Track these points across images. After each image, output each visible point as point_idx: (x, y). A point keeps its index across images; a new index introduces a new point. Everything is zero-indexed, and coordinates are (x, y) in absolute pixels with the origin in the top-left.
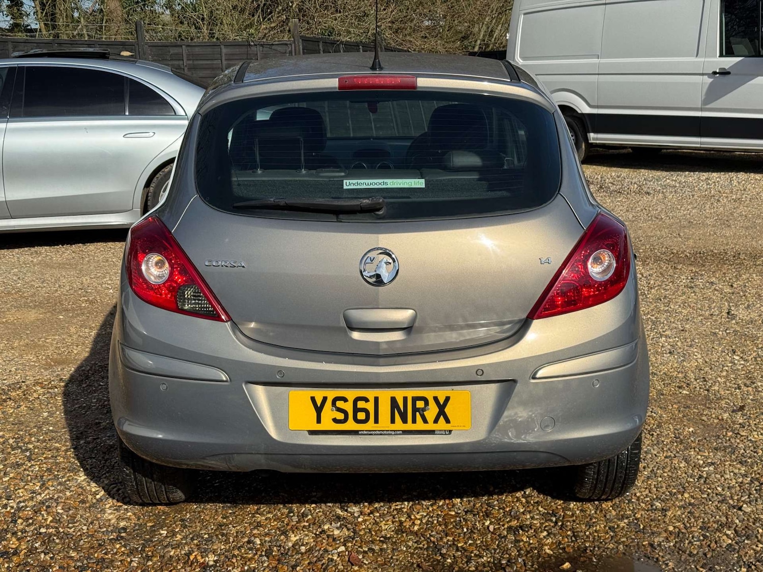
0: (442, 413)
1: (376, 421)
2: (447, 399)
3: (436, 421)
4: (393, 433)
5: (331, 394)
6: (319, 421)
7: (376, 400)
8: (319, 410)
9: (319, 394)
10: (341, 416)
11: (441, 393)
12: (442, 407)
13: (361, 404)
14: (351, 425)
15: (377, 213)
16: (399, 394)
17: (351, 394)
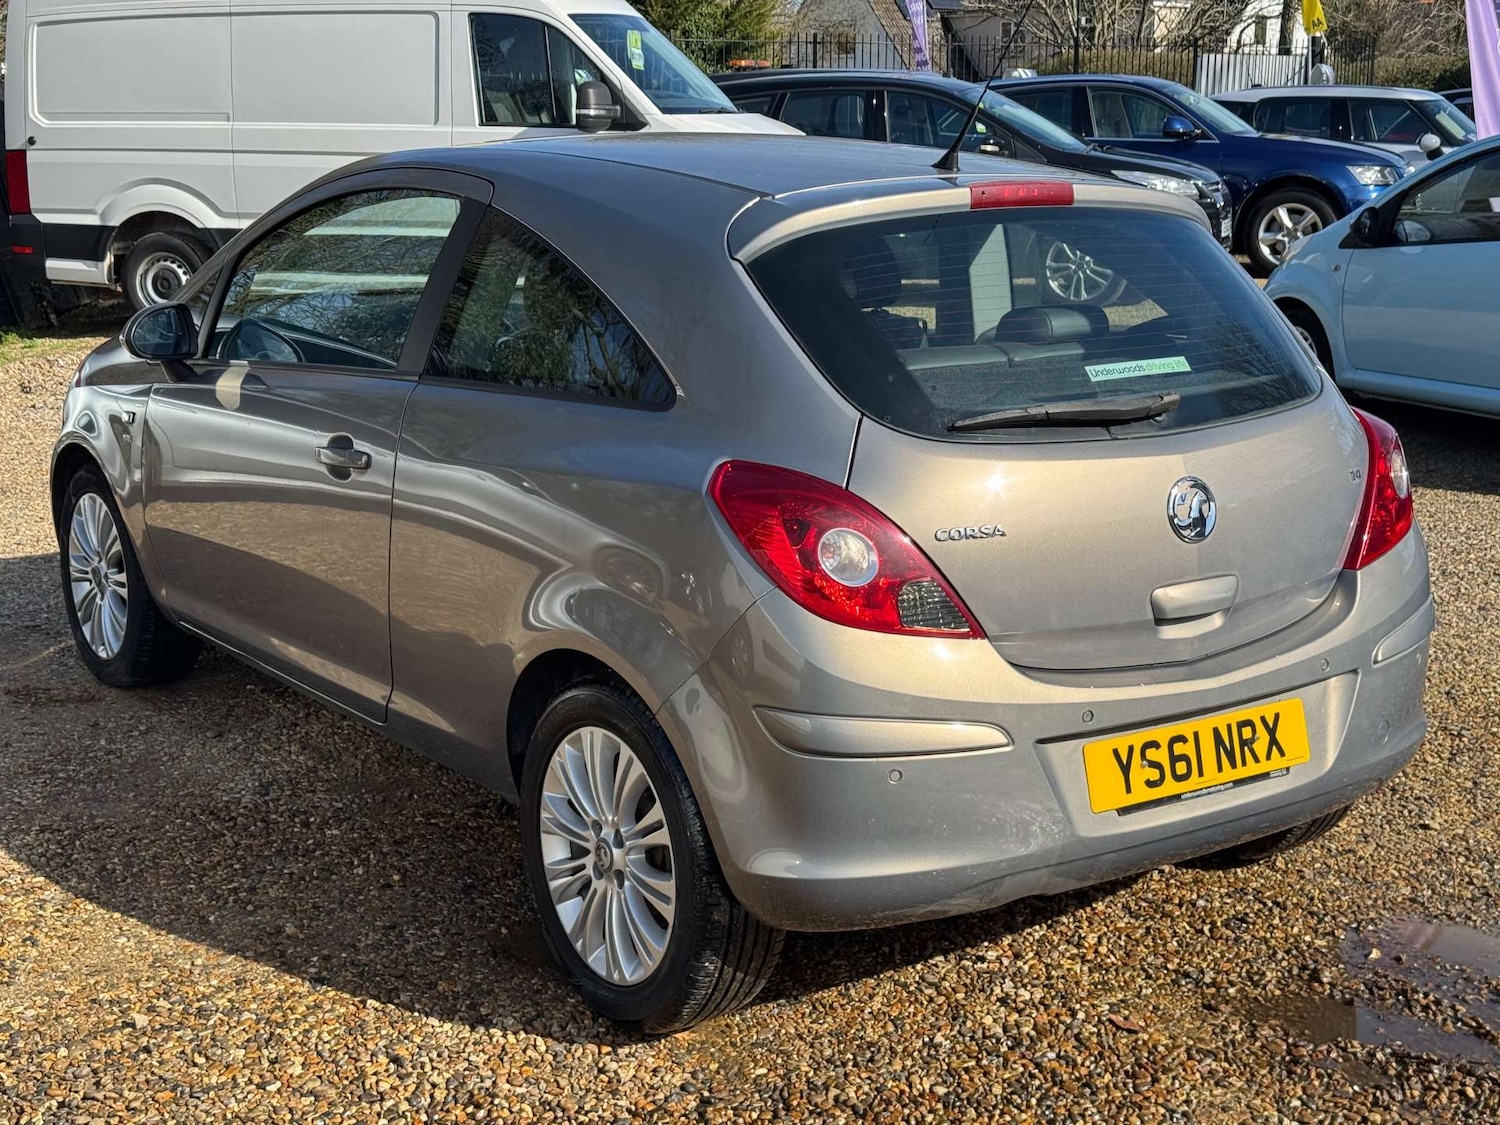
0: (1273, 742)
1: (1201, 774)
2: (1277, 716)
3: (1268, 757)
4: (1222, 787)
5: (1138, 738)
6: (1129, 790)
7: (1196, 735)
8: (1126, 770)
9: (1121, 741)
10: (1154, 775)
11: (1267, 709)
12: (1272, 732)
13: (1179, 749)
14: (1170, 787)
15: (1158, 418)
16: (1220, 720)
17: (1162, 733)
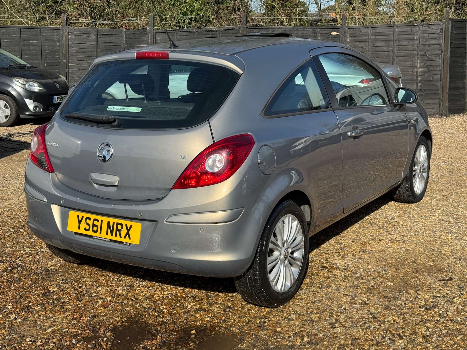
0: (128, 233)
1: (100, 233)
2: (131, 226)
3: (125, 237)
4: (106, 240)
5: (86, 215)
6: (79, 228)
7: (102, 221)
8: (80, 222)
9: (81, 214)
10: (87, 227)
12: (128, 230)
13: (96, 223)
14: (90, 233)
15: (113, 124)
16: (112, 220)
17: (93, 217)
